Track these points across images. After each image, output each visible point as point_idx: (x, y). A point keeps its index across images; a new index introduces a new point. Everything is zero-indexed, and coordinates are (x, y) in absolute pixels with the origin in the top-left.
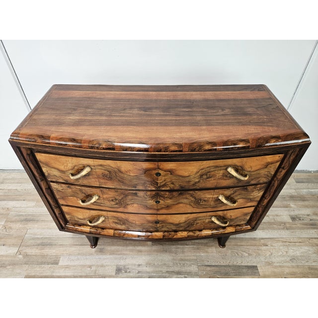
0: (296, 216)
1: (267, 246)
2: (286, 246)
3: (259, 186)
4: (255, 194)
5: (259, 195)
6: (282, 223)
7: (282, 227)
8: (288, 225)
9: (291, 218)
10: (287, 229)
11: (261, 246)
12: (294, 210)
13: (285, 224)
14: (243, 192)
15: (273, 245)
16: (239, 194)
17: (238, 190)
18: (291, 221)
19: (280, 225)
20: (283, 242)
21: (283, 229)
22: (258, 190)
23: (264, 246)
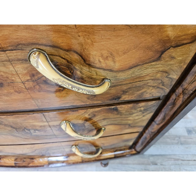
0: (193, 128)
1: (156, 164)
2: (179, 164)
3: (143, 104)
4: (137, 118)
5: (144, 118)
6: (177, 136)
7: (176, 141)
8: (182, 139)
9: (187, 131)
10: (182, 144)
11: (149, 164)
12: (191, 122)
13: (179, 138)
14: (111, 115)
15: (164, 164)
16: (104, 119)
17: (99, 111)
18: (186, 134)
19: (174, 140)
20: (175, 160)
21: (177, 144)
22: (141, 111)
23: (153, 164)
